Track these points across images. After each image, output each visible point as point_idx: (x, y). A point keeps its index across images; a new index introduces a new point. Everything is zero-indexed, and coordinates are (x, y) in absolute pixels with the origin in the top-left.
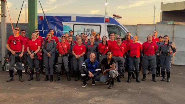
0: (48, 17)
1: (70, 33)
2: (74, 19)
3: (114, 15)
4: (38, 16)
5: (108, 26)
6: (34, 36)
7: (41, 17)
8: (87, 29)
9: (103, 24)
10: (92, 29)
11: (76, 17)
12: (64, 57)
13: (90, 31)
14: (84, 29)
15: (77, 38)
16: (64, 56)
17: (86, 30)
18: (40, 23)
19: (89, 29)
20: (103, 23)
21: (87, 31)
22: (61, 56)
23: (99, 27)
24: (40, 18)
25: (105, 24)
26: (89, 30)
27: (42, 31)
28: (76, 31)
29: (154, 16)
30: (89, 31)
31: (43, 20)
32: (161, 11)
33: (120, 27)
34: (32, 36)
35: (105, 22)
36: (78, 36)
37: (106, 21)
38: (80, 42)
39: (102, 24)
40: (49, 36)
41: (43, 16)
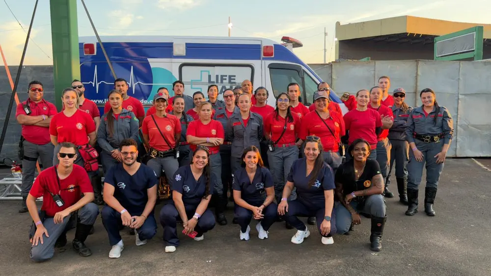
0: (108, 45)
1: (176, 88)
2: (179, 49)
3: (285, 39)
4: (81, 44)
5: (271, 67)
6: (71, 99)
7: (90, 47)
8: (217, 76)
9: (260, 61)
10: (230, 76)
11: (186, 44)
12: (166, 159)
13: (224, 81)
14: (210, 76)
15: (195, 101)
16: (166, 155)
17: (213, 79)
18: (88, 63)
19: (222, 76)
20: (260, 59)
21: (217, 81)
22: (157, 156)
23: (249, 69)
24: (88, 50)
25: (263, 61)
26: (222, 80)
27: (94, 84)
28: (188, 83)
29: (325, 50)
30: (222, 82)
31: (95, 54)
32: (336, 39)
33: (303, 68)
34: (65, 101)
35: (262, 56)
36: (200, 96)
37: (265, 54)
38: (207, 112)
39: (256, 63)
40: (116, 101)
41: (94, 42)
